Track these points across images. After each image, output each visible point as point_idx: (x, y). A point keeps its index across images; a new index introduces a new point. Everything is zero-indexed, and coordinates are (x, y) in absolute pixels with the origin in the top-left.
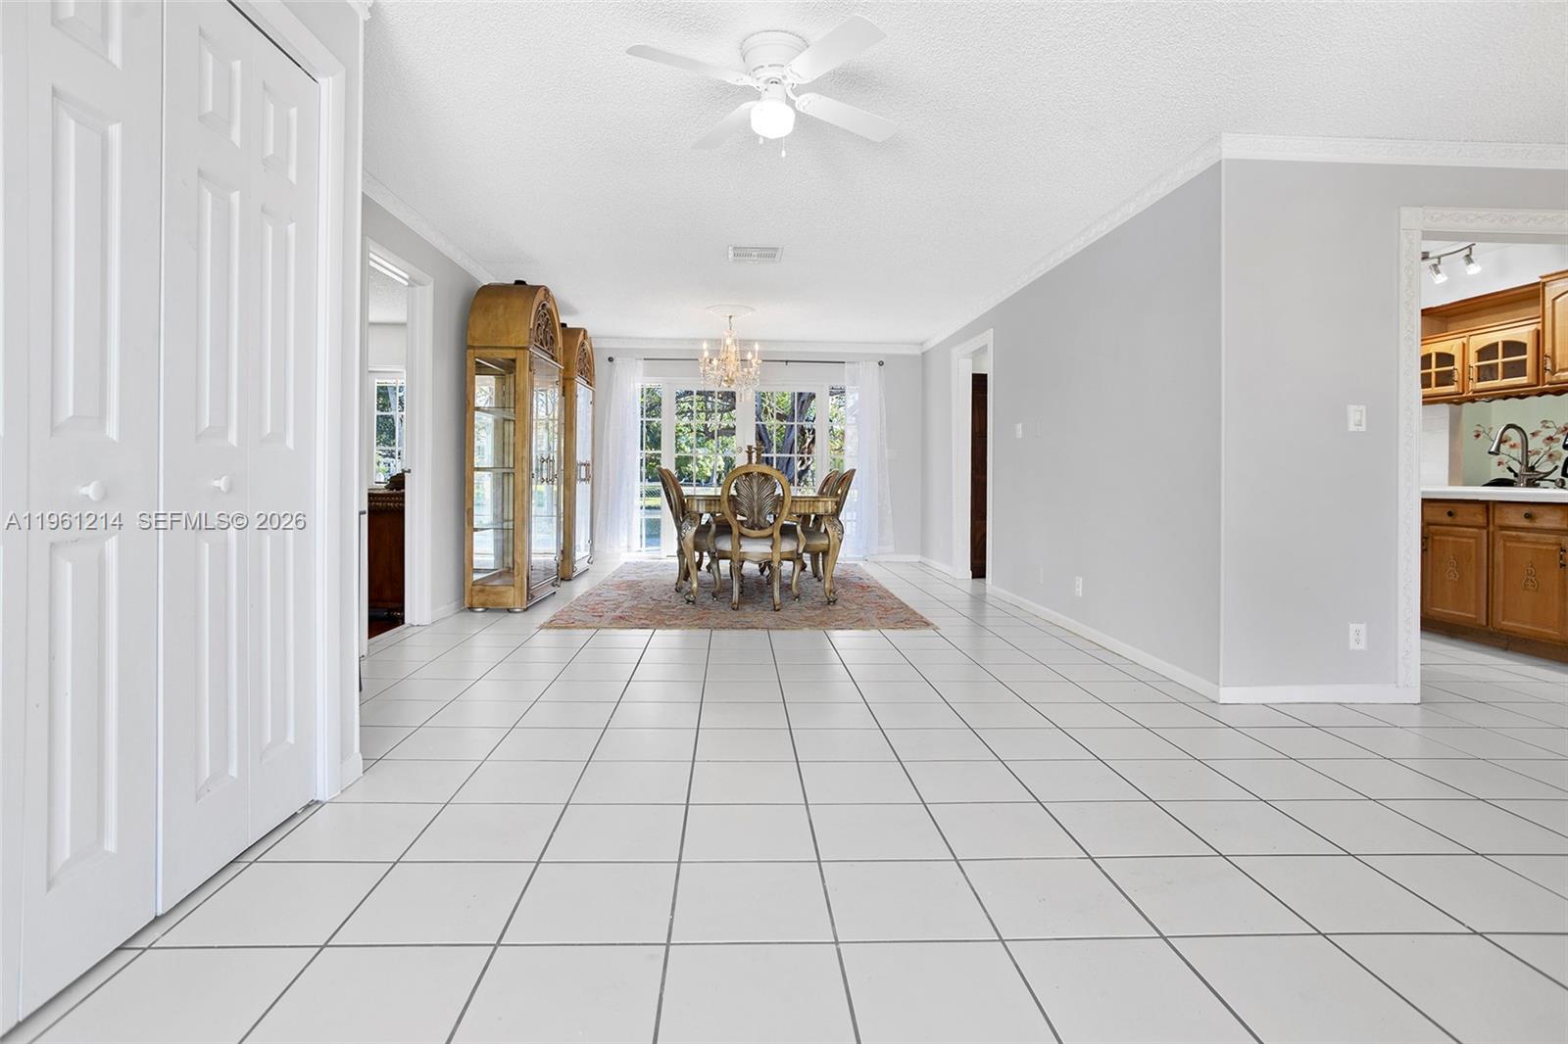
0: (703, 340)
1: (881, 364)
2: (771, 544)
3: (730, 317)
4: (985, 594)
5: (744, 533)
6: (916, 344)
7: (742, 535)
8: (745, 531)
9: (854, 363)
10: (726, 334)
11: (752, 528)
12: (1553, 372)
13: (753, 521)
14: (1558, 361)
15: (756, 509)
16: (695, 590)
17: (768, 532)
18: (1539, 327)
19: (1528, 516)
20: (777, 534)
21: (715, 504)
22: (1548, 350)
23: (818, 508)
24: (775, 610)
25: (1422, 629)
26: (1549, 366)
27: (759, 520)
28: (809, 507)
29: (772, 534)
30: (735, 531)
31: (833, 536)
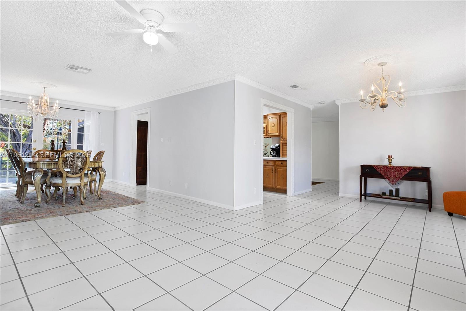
0: (30, 95)
1: (99, 113)
2: (80, 179)
3: (45, 88)
4: (146, 190)
5: (69, 176)
6: (112, 107)
7: (67, 177)
8: (69, 175)
9: (89, 111)
10: (43, 95)
11: (72, 174)
12: (269, 134)
13: (73, 171)
14: (269, 131)
15: (75, 167)
16: (40, 201)
17: (80, 175)
18: (267, 124)
19: (267, 163)
20: (83, 176)
21: (52, 165)
22: (268, 129)
23: (96, 165)
24: (82, 204)
25: (264, 190)
26: (268, 132)
27: (76, 171)
28: (93, 165)
29: (81, 176)
30: (65, 175)
31: (102, 175)
